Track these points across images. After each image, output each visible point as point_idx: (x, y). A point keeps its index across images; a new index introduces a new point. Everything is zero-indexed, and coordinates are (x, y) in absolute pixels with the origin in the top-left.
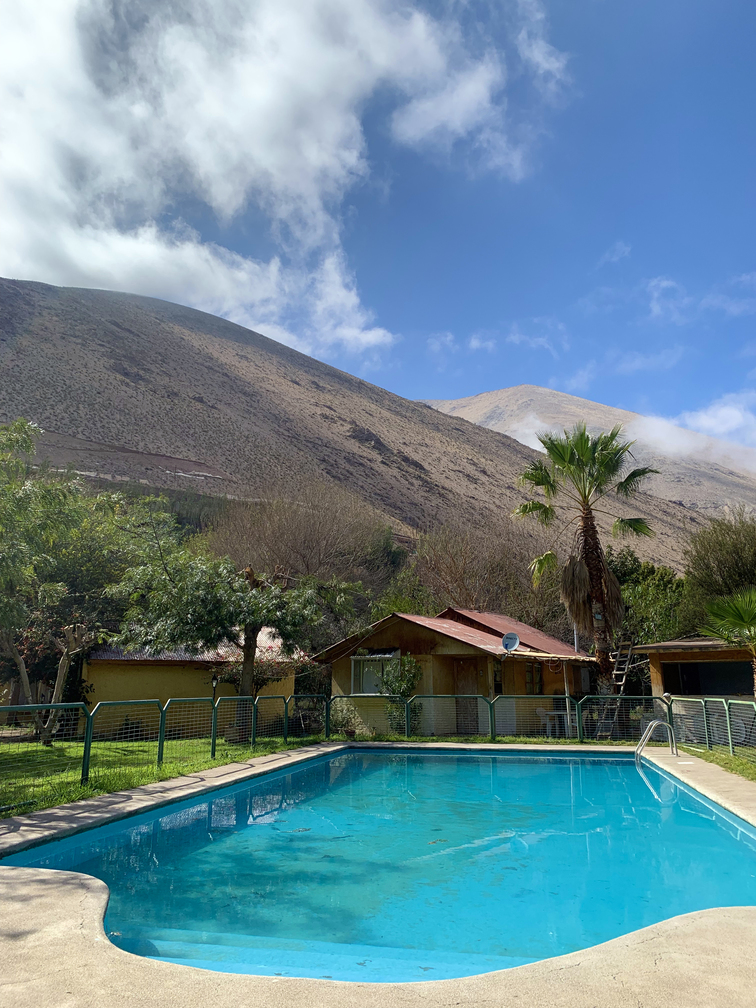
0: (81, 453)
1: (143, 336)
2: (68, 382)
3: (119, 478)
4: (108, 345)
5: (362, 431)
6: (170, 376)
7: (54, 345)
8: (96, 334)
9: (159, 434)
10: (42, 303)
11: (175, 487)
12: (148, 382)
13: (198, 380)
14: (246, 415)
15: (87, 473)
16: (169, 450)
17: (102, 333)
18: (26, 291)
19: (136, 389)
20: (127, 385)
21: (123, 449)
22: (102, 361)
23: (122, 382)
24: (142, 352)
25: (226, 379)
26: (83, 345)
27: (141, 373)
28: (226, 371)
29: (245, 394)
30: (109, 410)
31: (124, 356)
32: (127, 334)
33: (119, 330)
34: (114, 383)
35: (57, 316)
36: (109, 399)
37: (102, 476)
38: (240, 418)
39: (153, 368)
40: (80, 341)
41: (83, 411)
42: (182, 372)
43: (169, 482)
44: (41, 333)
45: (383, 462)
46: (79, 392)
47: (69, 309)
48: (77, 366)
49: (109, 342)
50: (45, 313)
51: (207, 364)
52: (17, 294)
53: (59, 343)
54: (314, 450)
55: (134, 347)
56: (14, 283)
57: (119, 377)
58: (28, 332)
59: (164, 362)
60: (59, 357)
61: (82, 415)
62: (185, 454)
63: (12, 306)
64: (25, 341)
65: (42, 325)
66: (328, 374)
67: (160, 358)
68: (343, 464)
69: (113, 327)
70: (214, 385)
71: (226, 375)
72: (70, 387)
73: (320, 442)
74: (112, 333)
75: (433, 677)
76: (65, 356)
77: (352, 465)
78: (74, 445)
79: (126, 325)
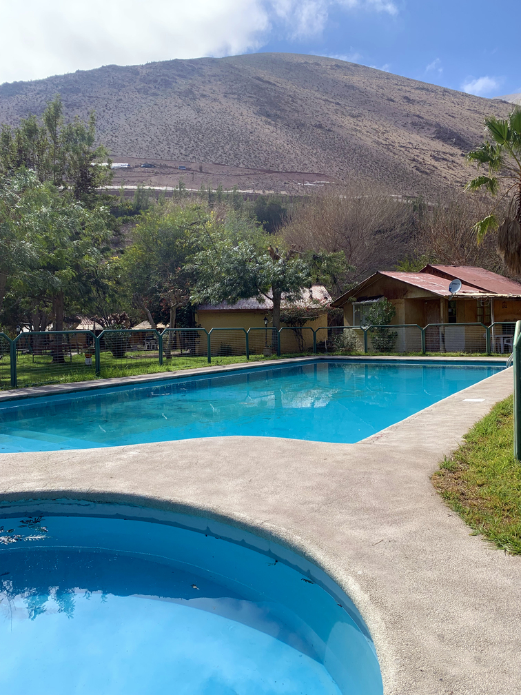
0: (243, 178)
1: (278, 85)
2: (231, 128)
3: (267, 192)
4: (254, 96)
5: (445, 131)
6: (298, 112)
7: (220, 102)
8: (246, 89)
9: (293, 156)
10: (209, 73)
11: (304, 194)
12: (283, 119)
13: (317, 111)
14: (354, 133)
15: (247, 191)
16: (300, 167)
17: (250, 87)
19: (275, 126)
20: (270, 124)
21: (269, 171)
22: (252, 109)
24: (278, 97)
25: (338, 107)
26: (238, 99)
27: (279, 113)
28: (338, 101)
29: (353, 116)
30: (259, 144)
32: (267, 85)
33: (261, 83)
34: (261, 123)
35: (220, 80)
36: (258, 136)
37: (256, 192)
38: (349, 136)
39: (288, 109)
40: (236, 96)
41: (242, 147)
42: (306, 107)
43: (300, 191)
44: (211, 95)
45: (462, 155)
46: (239, 134)
47: (227, 74)
48: (236, 115)
49: (255, 94)
50: (212, 80)
51: (324, 98)
52: (193, 70)
53: (223, 101)
54: (406, 152)
55: (273, 94)
56: (191, 61)
57: (264, 118)
58: (203, 96)
59: (293, 102)
60: (224, 110)
61: (242, 151)
62: (311, 169)
63: (191, 79)
64: (202, 103)
65: (211, 89)
66: (417, 88)
67: (291, 99)
68: (430, 161)
69: (258, 82)
70: (330, 113)
71: (338, 104)
72: (233, 131)
73: (411, 146)
74: (257, 86)
75: (406, 314)
76: (228, 109)
77: (436, 161)
78: (238, 172)
79: (266, 78)
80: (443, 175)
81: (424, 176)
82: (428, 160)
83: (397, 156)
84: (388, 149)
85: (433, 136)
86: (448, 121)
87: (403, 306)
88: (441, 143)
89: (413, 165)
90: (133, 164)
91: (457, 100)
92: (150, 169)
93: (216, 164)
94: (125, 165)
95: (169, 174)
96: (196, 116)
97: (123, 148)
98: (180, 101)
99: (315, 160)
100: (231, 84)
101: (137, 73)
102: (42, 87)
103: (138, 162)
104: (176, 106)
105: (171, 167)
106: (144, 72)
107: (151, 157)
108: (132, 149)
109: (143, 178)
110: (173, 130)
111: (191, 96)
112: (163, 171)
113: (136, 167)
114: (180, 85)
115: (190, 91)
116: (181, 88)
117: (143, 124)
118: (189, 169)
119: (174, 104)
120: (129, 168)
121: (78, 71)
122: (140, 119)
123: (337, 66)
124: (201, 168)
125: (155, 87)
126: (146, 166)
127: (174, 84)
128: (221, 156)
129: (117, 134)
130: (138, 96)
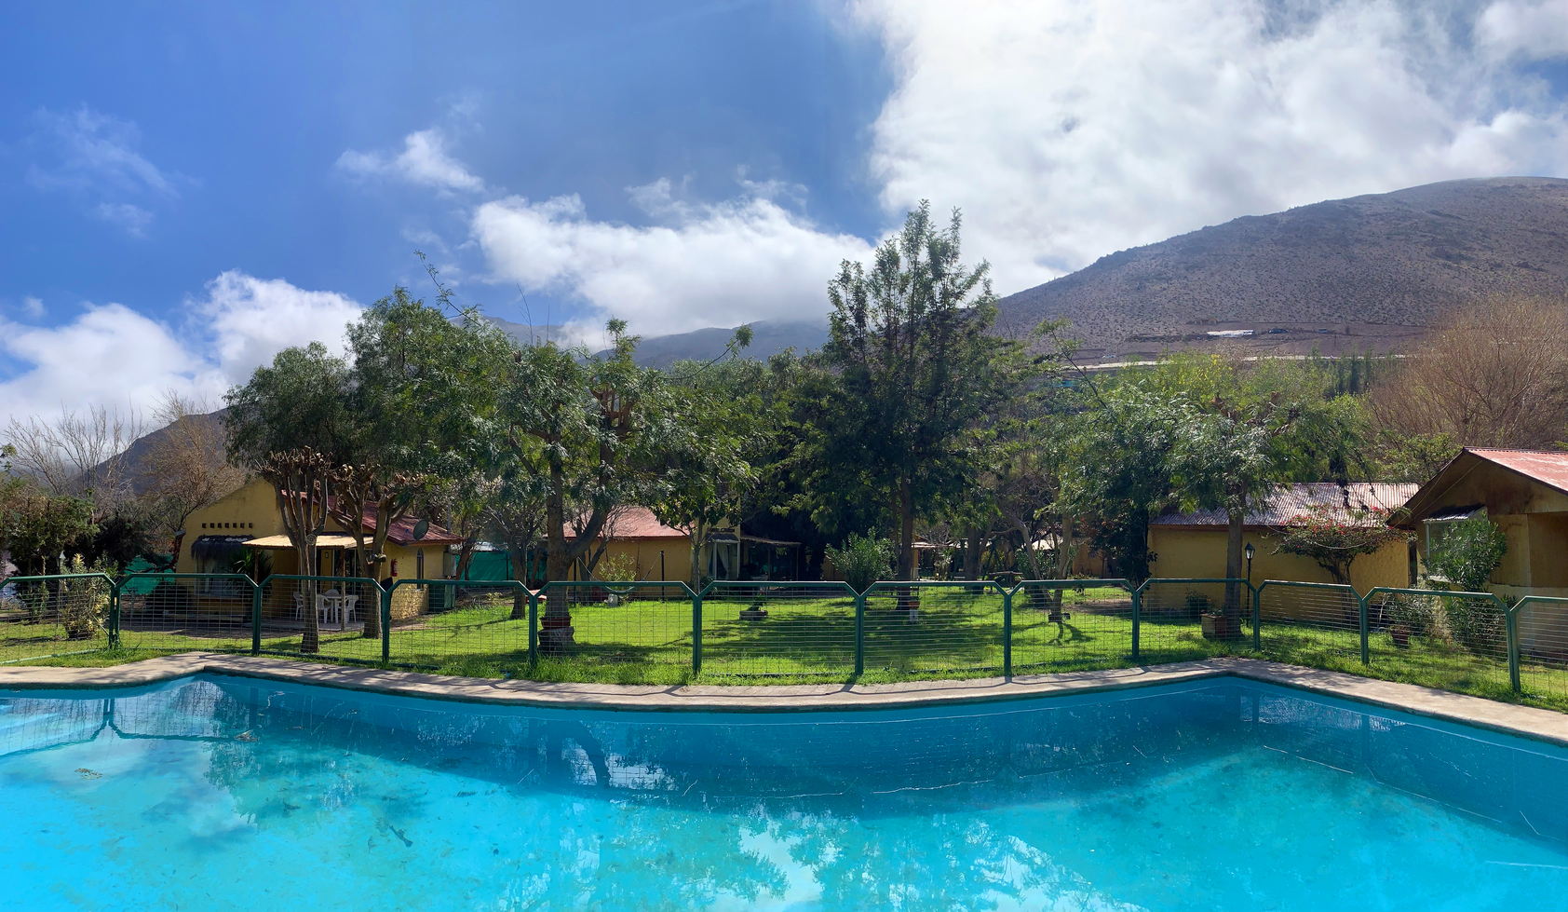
1: (1464, 218)
2: (1394, 277)
4: (1429, 235)
6: (1492, 249)
10: (1368, 213)
12: (1470, 259)
13: (1521, 247)
17: (1423, 224)
18: (1355, 205)
19: (1459, 269)
20: (1450, 267)
22: (1425, 251)
23: (1444, 265)
24: (1463, 233)
25: (1552, 238)
26: (1406, 240)
27: (1463, 252)
28: (1552, 230)
30: (1432, 295)
31: (1446, 241)
32: (1447, 219)
33: (1438, 217)
34: (1437, 267)
35: (1382, 220)
36: (1433, 284)
39: (1475, 246)
41: (1408, 299)
42: (1501, 241)
44: (1369, 238)
46: (1405, 283)
47: (1392, 211)
48: (1402, 260)
49: (1430, 232)
50: (1371, 220)
51: (1531, 228)
53: (1385, 243)
57: (1441, 261)
58: (1358, 241)
59: (1485, 237)
60: (1385, 256)
61: (1408, 304)
63: (1343, 221)
64: (1356, 249)
65: (1370, 231)
67: (1481, 234)
69: (1433, 216)
70: (1540, 248)
71: (1552, 235)
72: (1396, 281)
74: (1433, 221)
76: (1391, 253)
78: (1400, 332)
79: (1446, 212)
90: (1259, 330)
92: (1280, 335)
93: (1371, 323)
94: (1250, 332)
96: (1348, 266)
97: (1249, 312)
98: (1327, 249)
100: (1397, 222)
101: (1277, 222)
102: (1160, 251)
103: (1266, 327)
104: (1321, 256)
105: (1307, 331)
106: (1285, 219)
107: (1284, 321)
108: (1261, 312)
109: (1270, 347)
110: (1315, 285)
111: (1342, 242)
112: (1296, 337)
113: (1263, 333)
114: (1330, 230)
115: (1342, 236)
116: (1330, 233)
117: (1277, 281)
118: (1332, 332)
119: (1319, 253)
120: (1254, 336)
121: (1205, 228)
123: (1551, 186)
124: (1347, 330)
125: (1297, 236)
126: (1276, 331)
127: (1321, 230)
128: (1377, 312)
129: (1243, 296)
130: (1275, 248)
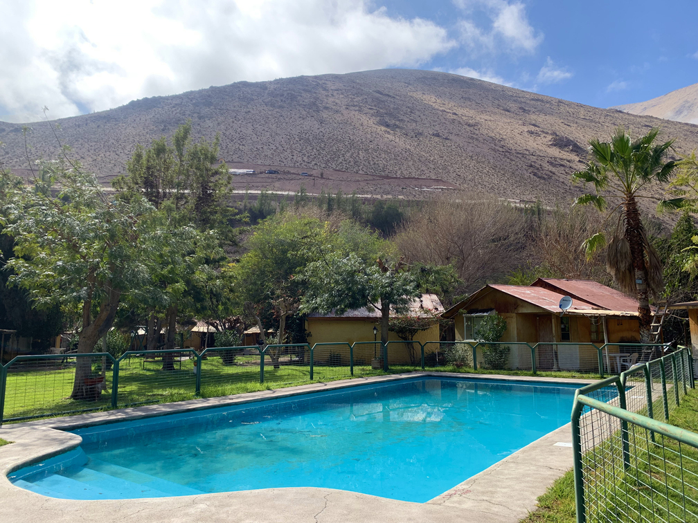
0: (362, 184)
1: (397, 97)
2: (352, 137)
3: (385, 196)
4: (374, 108)
5: (561, 139)
6: (416, 122)
7: (342, 114)
8: (366, 102)
9: (410, 163)
10: (333, 88)
11: (421, 199)
12: (401, 128)
13: (435, 121)
14: (471, 141)
15: (366, 196)
16: (417, 173)
17: (371, 100)
18: (323, 81)
19: (394, 135)
20: (389, 133)
21: (387, 177)
22: (372, 120)
23: (385, 131)
24: (397, 109)
25: (455, 117)
26: (359, 111)
27: (397, 123)
28: (455, 111)
29: (469, 125)
30: (378, 152)
31: (386, 114)
32: (386, 98)
33: (381, 96)
34: (381, 133)
35: (342, 94)
36: (377, 145)
37: (375, 196)
38: (466, 144)
39: (405, 118)
40: (357, 108)
41: (362, 155)
42: (424, 117)
43: (417, 196)
45: (580, 161)
46: (359, 143)
48: (356, 126)
49: (375, 106)
50: (335, 94)
51: (441, 109)
52: (318, 85)
53: (345, 112)
54: (523, 159)
55: (392, 106)
56: (316, 77)
57: (383, 128)
58: (326, 108)
59: (412, 113)
60: (345, 121)
61: (362, 158)
62: (428, 175)
63: (315, 93)
64: (325, 115)
65: (334, 102)
66: (532, 99)
67: (409, 110)
68: (547, 166)
69: (378, 95)
70: (447, 122)
71: (455, 114)
72: (353, 140)
73: (527, 153)
74: (377, 99)
75: (517, 329)
76: (349, 120)
77: (554, 166)
78: (357, 178)
79: (386, 92)
80: (561, 180)
81: (542, 181)
82: (546, 166)
83: (514, 163)
84: (505, 155)
85: (550, 143)
86: (564, 129)
87: (514, 320)
88: (558, 150)
89: (530, 171)
90: (258, 171)
91: (572, 110)
92: (274, 175)
93: (338, 170)
94: (251, 171)
95: (292, 180)
96: (319, 127)
97: (249, 156)
98: (304, 113)
99: (433, 167)
101: (266, 88)
102: (178, 101)
103: (263, 169)
104: (300, 117)
105: (293, 174)
106: (272, 87)
107: (275, 164)
108: (258, 156)
109: (267, 184)
110: (297, 139)
111: (314, 108)
112: (286, 177)
113: (261, 173)
114: (306, 99)
115: (314, 104)
116: (306, 101)
117: (268, 134)
118: (311, 176)
119: (298, 115)
120: (254, 174)
121: (212, 87)
122: (266, 129)
124: (322, 174)
125: (282, 101)
126: (270, 172)
127: (299, 98)
128: (341, 163)
129: (244, 143)
130: (265, 108)
